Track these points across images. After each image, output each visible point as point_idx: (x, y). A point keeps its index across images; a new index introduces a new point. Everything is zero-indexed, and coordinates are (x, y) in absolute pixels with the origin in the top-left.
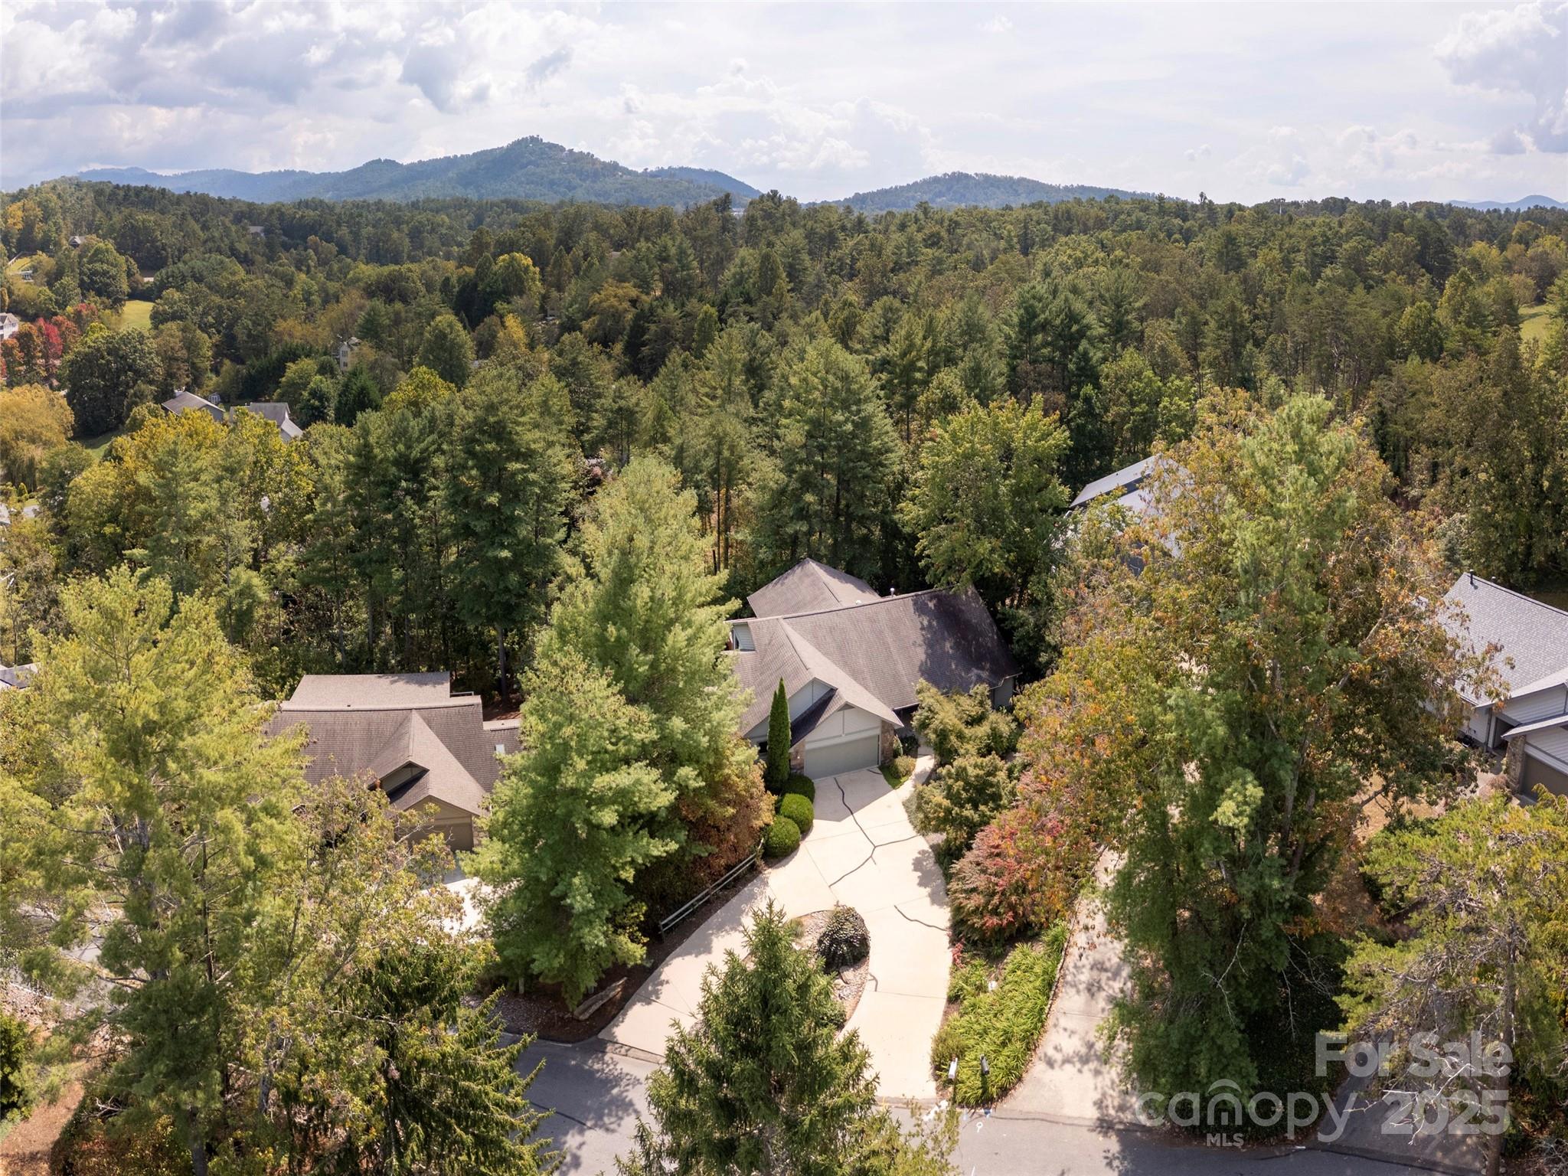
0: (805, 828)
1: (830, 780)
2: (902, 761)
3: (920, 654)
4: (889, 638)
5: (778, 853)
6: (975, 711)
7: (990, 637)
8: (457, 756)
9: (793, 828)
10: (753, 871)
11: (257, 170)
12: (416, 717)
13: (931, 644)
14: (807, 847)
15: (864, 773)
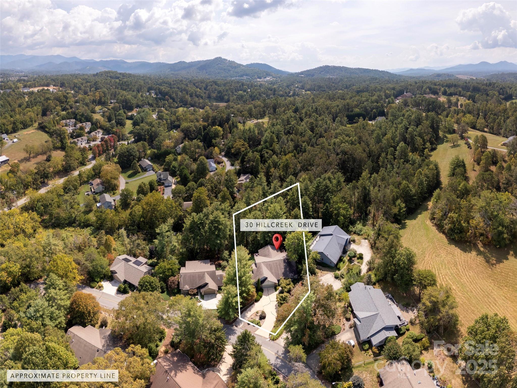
0: (261, 297)
1: (266, 289)
2: (277, 287)
3: (283, 270)
4: (278, 267)
5: (257, 301)
6: (289, 283)
7: (295, 268)
8: (212, 279)
9: (259, 297)
10: (253, 303)
11: (152, 62)
12: (206, 273)
13: (285, 269)
14: (261, 300)
15: (272, 288)
